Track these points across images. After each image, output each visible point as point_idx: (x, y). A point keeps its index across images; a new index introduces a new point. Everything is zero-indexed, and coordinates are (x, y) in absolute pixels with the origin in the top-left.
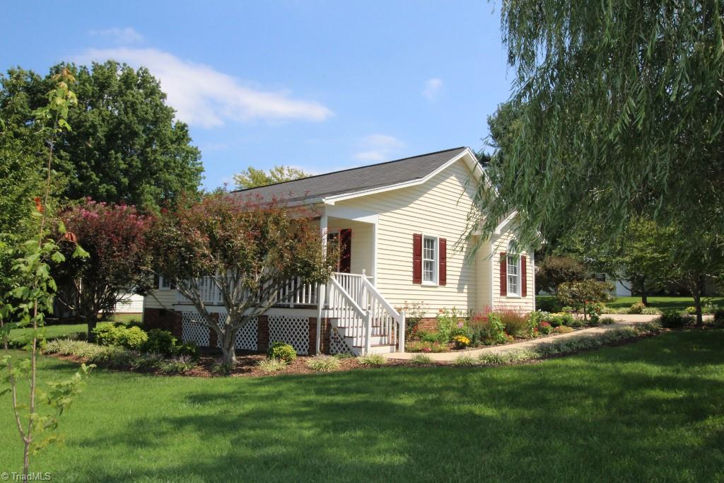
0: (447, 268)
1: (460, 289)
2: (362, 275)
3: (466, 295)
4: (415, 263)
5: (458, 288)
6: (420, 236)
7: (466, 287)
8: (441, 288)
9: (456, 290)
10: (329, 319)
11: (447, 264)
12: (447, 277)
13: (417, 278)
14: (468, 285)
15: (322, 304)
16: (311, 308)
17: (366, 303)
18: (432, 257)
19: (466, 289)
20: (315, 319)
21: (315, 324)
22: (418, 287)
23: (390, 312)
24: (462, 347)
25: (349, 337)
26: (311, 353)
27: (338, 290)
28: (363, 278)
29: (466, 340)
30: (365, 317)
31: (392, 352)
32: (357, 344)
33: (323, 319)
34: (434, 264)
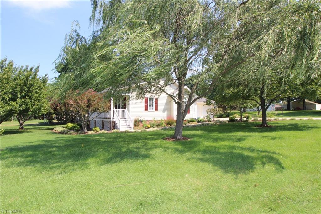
1: (164, 112)
3: (166, 114)
4: (145, 105)
6: (147, 98)
8: (156, 112)
9: (162, 112)
10: (114, 121)
11: (157, 105)
12: (158, 109)
13: (146, 109)
15: (112, 117)
16: (110, 118)
17: (126, 117)
18: (153, 103)
19: (166, 112)
20: (110, 121)
21: (110, 123)
22: (146, 112)
23: (130, 119)
24: (148, 128)
25: (118, 126)
26: (110, 130)
27: (116, 114)
28: (126, 110)
29: (149, 126)
30: (120, 121)
31: (130, 129)
32: (119, 127)
33: (112, 121)
34: (153, 106)
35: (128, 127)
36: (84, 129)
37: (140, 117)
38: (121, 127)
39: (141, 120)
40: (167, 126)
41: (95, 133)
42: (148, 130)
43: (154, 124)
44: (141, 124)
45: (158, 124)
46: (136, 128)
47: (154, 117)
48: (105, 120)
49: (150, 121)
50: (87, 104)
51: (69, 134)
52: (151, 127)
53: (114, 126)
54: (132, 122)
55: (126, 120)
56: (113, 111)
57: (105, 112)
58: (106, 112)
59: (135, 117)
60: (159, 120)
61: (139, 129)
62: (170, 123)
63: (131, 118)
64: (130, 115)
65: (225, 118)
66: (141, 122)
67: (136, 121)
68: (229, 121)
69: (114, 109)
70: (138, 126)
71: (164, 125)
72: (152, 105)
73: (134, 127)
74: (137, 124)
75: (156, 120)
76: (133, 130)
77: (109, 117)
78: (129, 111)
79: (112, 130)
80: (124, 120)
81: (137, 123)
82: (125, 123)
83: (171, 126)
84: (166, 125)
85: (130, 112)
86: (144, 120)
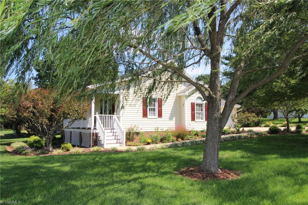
0: (162, 110)
1: (171, 119)
2: (114, 115)
3: (175, 121)
5: (169, 119)
7: (174, 118)
8: (160, 119)
9: (168, 120)
10: (96, 133)
11: (162, 109)
12: (163, 114)
13: (145, 115)
14: (175, 117)
15: (92, 127)
16: (90, 129)
17: (115, 126)
18: (154, 106)
19: (174, 119)
20: (90, 133)
21: (90, 135)
22: (145, 119)
23: (121, 130)
24: (149, 144)
25: (101, 140)
26: (90, 147)
27: (99, 122)
28: (115, 116)
29: (150, 141)
30: (104, 132)
31: (121, 146)
32: (102, 143)
33: (93, 133)
34: (156, 109)
35: (117, 143)
36: (49, 145)
37: (136, 127)
38: (106, 142)
39: (137, 131)
40: (177, 140)
41: (64, 153)
42: (148, 147)
43: (156, 138)
44: (137, 138)
45: (164, 137)
46: (129, 143)
47: (157, 127)
48: (83, 131)
49: (151, 132)
50: (52, 107)
51: (23, 155)
52: (153, 142)
53: (96, 142)
54: (123, 134)
55: (115, 131)
56: (95, 117)
57: (80, 119)
58: (83, 119)
59: (128, 127)
60: (164, 130)
61: (134, 146)
62: (181, 135)
63: (122, 128)
64: (121, 125)
65: (253, 127)
66: (137, 134)
67: (130, 133)
68: (268, 132)
69: (95, 114)
70: (132, 141)
71: (172, 138)
72: (154, 109)
73: (126, 142)
74: (130, 138)
75: (159, 130)
76: (124, 148)
77: (88, 126)
78: (119, 118)
79: (93, 146)
80: (111, 132)
81: (131, 135)
82: (113, 135)
83: (184, 141)
84: (175, 138)
85: (121, 119)
86: (141, 131)
